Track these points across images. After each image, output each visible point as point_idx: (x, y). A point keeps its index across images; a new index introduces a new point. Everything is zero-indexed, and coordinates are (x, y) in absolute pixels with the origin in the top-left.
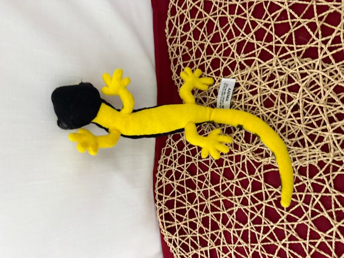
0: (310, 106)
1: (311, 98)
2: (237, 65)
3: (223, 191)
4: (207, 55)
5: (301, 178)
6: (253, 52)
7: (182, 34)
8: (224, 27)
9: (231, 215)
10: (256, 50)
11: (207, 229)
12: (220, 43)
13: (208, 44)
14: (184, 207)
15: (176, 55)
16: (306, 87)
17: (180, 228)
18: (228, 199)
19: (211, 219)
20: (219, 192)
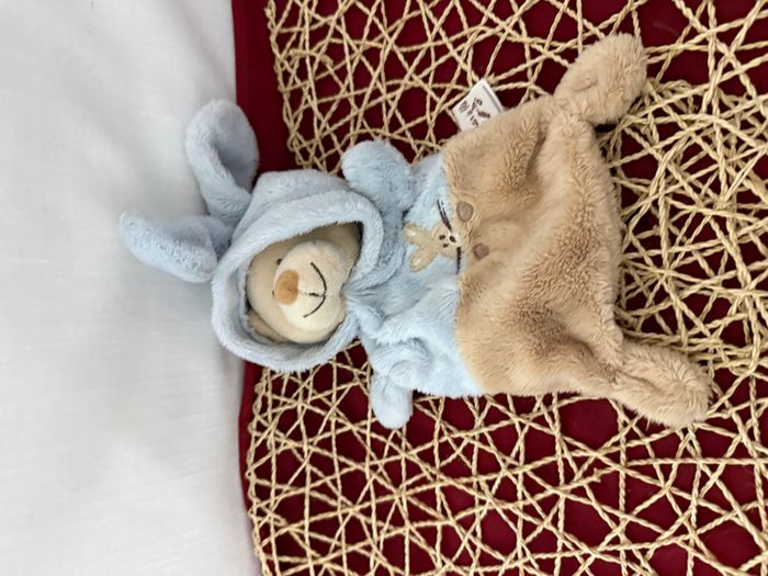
0: (687, 216)
1: (690, 192)
3: (444, 463)
4: (387, 79)
6: (521, 68)
7: (314, 21)
9: (467, 528)
10: (530, 63)
11: (398, 571)
12: (425, 46)
13: (388, 49)
14: (331, 515)
15: (298, 81)
16: (675, 161)
18: (459, 484)
19: (411, 543)
20: (433, 464)
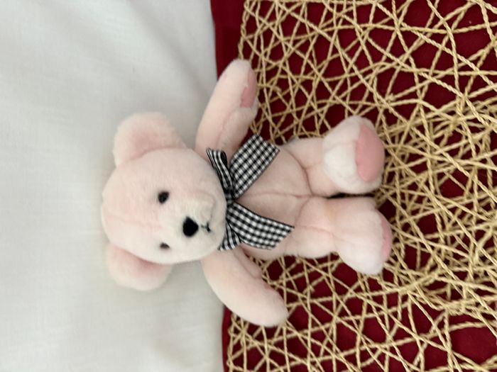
2: (381, 116)
3: (364, 364)
4: (318, 99)
6: (412, 89)
7: (268, 64)
8: (350, 47)
10: (418, 86)
12: (343, 77)
13: (318, 80)
20: (355, 364)
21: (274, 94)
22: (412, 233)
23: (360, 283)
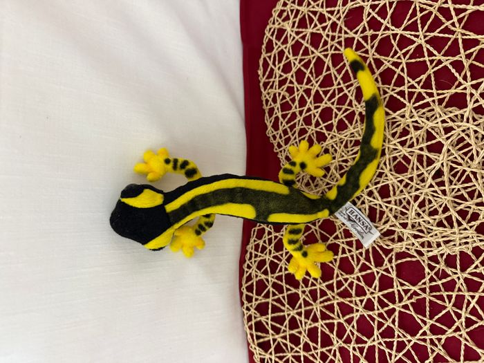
0: (458, 172)
1: (461, 161)
2: (357, 117)
3: (339, 291)
4: (315, 103)
5: (449, 271)
7: (281, 76)
8: (339, 67)
9: (349, 324)
10: (383, 97)
11: (315, 345)
12: (333, 88)
13: (315, 89)
14: (282, 314)
15: (272, 103)
16: (452, 145)
17: (276, 343)
18: (346, 301)
19: (321, 330)
20: (333, 291)
21: (284, 98)
22: (374, 198)
23: (338, 233)
